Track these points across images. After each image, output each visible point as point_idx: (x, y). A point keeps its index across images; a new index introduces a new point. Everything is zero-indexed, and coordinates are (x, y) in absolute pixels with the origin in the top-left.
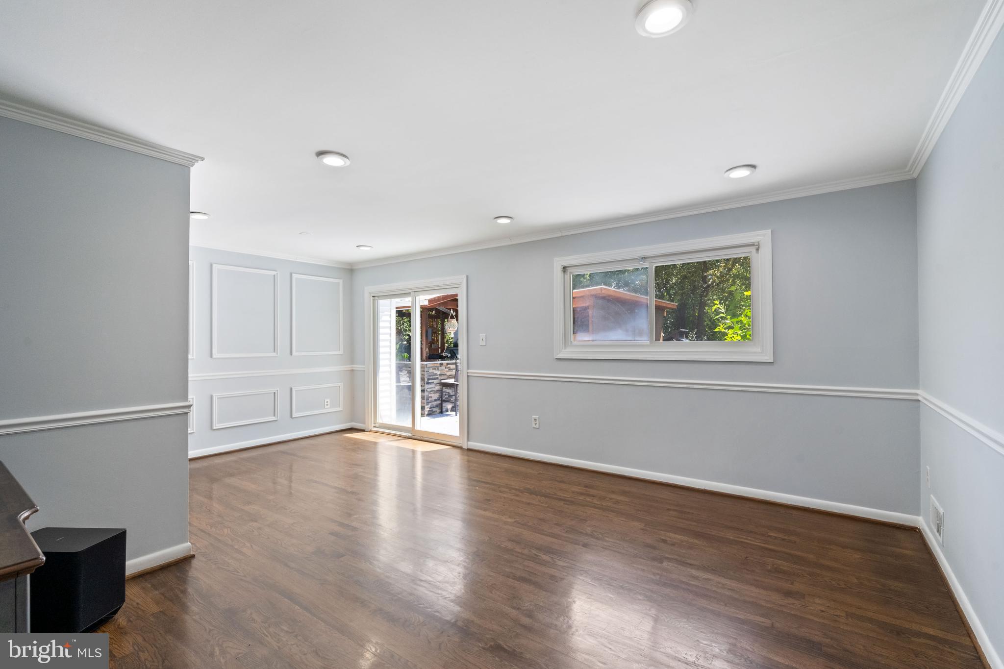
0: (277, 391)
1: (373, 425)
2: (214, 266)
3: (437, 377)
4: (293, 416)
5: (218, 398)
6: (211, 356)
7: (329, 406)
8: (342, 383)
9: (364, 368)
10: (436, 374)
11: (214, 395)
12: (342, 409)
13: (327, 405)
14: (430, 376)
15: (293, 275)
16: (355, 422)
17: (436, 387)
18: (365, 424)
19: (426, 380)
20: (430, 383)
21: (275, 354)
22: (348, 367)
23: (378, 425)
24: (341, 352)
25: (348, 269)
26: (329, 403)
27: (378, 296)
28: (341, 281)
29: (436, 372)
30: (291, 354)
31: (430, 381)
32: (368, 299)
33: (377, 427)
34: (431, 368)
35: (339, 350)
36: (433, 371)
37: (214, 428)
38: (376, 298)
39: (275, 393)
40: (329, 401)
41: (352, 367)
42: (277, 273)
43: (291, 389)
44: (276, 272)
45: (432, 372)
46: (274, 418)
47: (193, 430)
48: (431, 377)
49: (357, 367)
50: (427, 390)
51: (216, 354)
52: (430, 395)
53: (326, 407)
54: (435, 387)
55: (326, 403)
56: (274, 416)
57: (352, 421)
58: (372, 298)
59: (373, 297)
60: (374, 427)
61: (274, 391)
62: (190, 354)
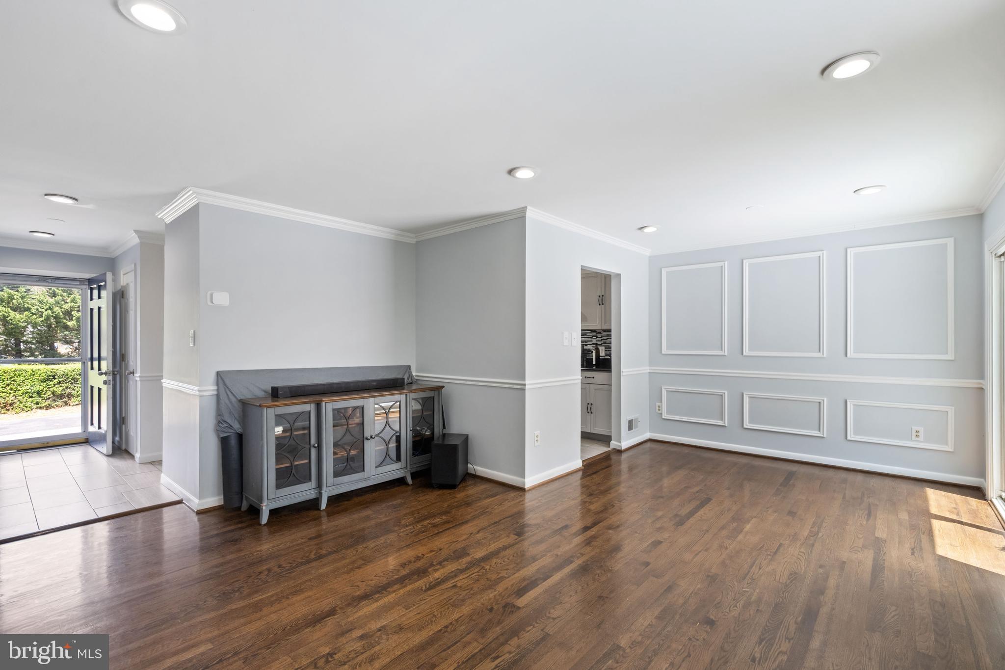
0: (824, 400)
2: (745, 262)
4: (850, 439)
5: (749, 398)
6: (742, 353)
7: (920, 439)
8: (952, 407)
11: (744, 393)
12: (950, 450)
13: (917, 436)
15: (849, 250)
21: (819, 355)
22: (967, 383)
24: (949, 357)
28: (950, 241)
30: (848, 355)
32: (988, 263)
35: (947, 353)
37: (745, 426)
43: (845, 401)
44: (822, 252)
46: (817, 433)
51: (747, 350)
56: (820, 431)
57: (978, 476)
59: (997, 256)
61: (819, 401)
62: (722, 350)
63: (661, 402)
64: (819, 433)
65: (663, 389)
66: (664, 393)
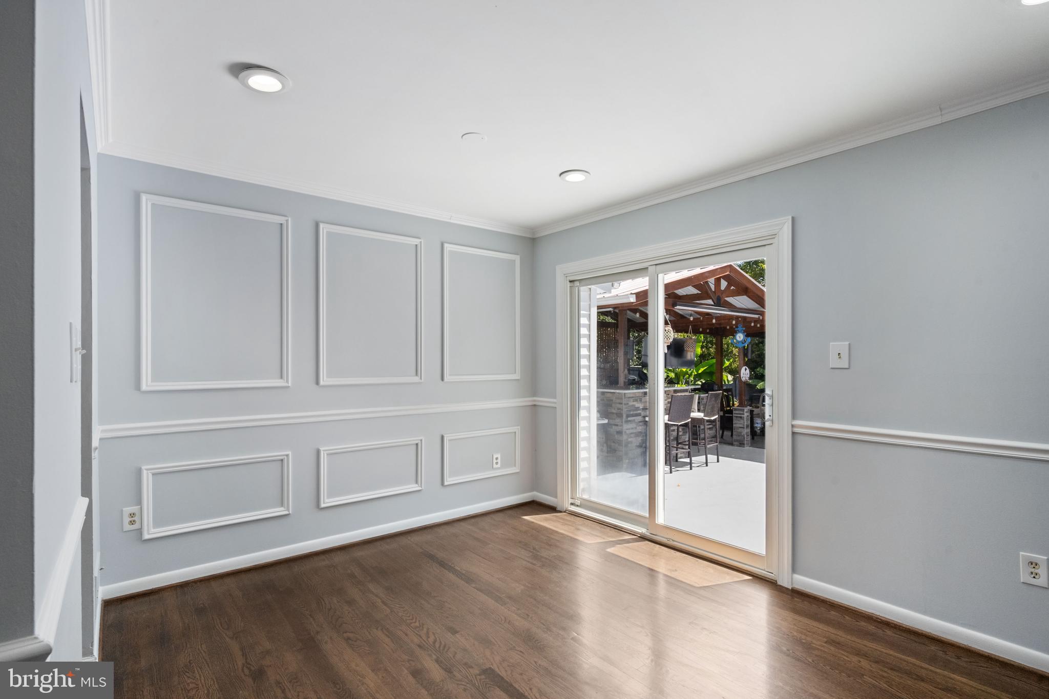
0: (421, 440)
1: (571, 501)
2: (321, 226)
3: (639, 412)
4: (446, 483)
5: (327, 455)
6: (317, 383)
7: (499, 466)
8: (519, 427)
9: (555, 403)
10: (637, 409)
11: (321, 449)
12: (518, 471)
13: (497, 463)
14: (630, 411)
15: (446, 245)
16: (537, 492)
17: (638, 428)
18: (556, 497)
19: (624, 416)
20: (630, 421)
21: (416, 379)
22: (527, 401)
23: (578, 502)
24: (517, 376)
25: (530, 238)
26: (499, 461)
27: (580, 280)
28: (517, 258)
29: (638, 405)
30: (442, 379)
31: (629, 419)
32: (561, 285)
33: (578, 506)
34: (632, 400)
35: (515, 373)
36: (634, 403)
37: (323, 505)
38: (577, 284)
39: (417, 444)
40: (499, 456)
41: (534, 401)
42: (421, 242)
43: (442, 437)
44: (419, 240)
45: (633, 405)
46: (414, 487)
47: (288, 510)
48: (632, 413)
49: (543, 400)
50: (625, 432)
51: (325, 378)
52: (630, 440)
53: (495, 466)
54: (636, 428)
55: (495, 461)
56: (417, 482)
57: (532, 490)
58: (569, 284)
59: (571, 281)
60: (572, 504)
61: (416, 442)
62: (281, 377)
63: (139, 502)
64: (417, 485)
65: (145, 473)
66: (147, 480)
